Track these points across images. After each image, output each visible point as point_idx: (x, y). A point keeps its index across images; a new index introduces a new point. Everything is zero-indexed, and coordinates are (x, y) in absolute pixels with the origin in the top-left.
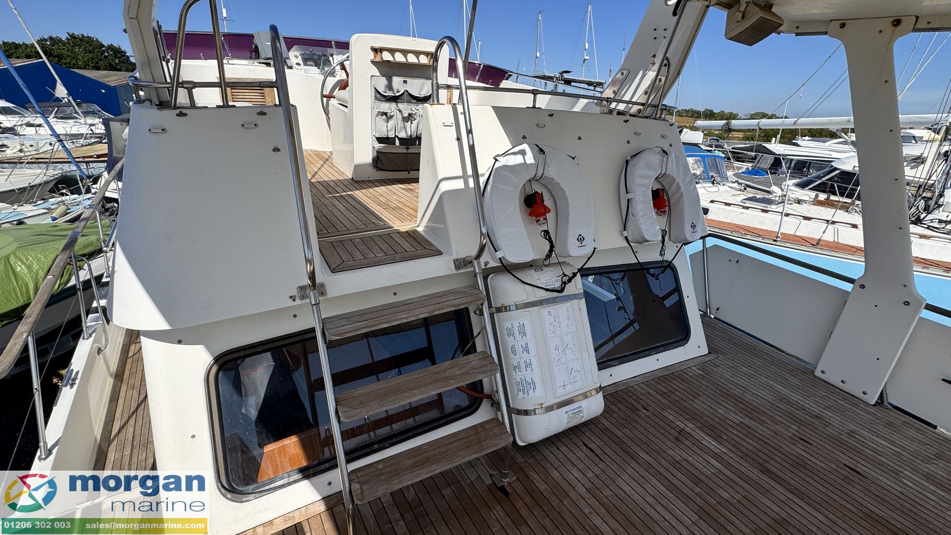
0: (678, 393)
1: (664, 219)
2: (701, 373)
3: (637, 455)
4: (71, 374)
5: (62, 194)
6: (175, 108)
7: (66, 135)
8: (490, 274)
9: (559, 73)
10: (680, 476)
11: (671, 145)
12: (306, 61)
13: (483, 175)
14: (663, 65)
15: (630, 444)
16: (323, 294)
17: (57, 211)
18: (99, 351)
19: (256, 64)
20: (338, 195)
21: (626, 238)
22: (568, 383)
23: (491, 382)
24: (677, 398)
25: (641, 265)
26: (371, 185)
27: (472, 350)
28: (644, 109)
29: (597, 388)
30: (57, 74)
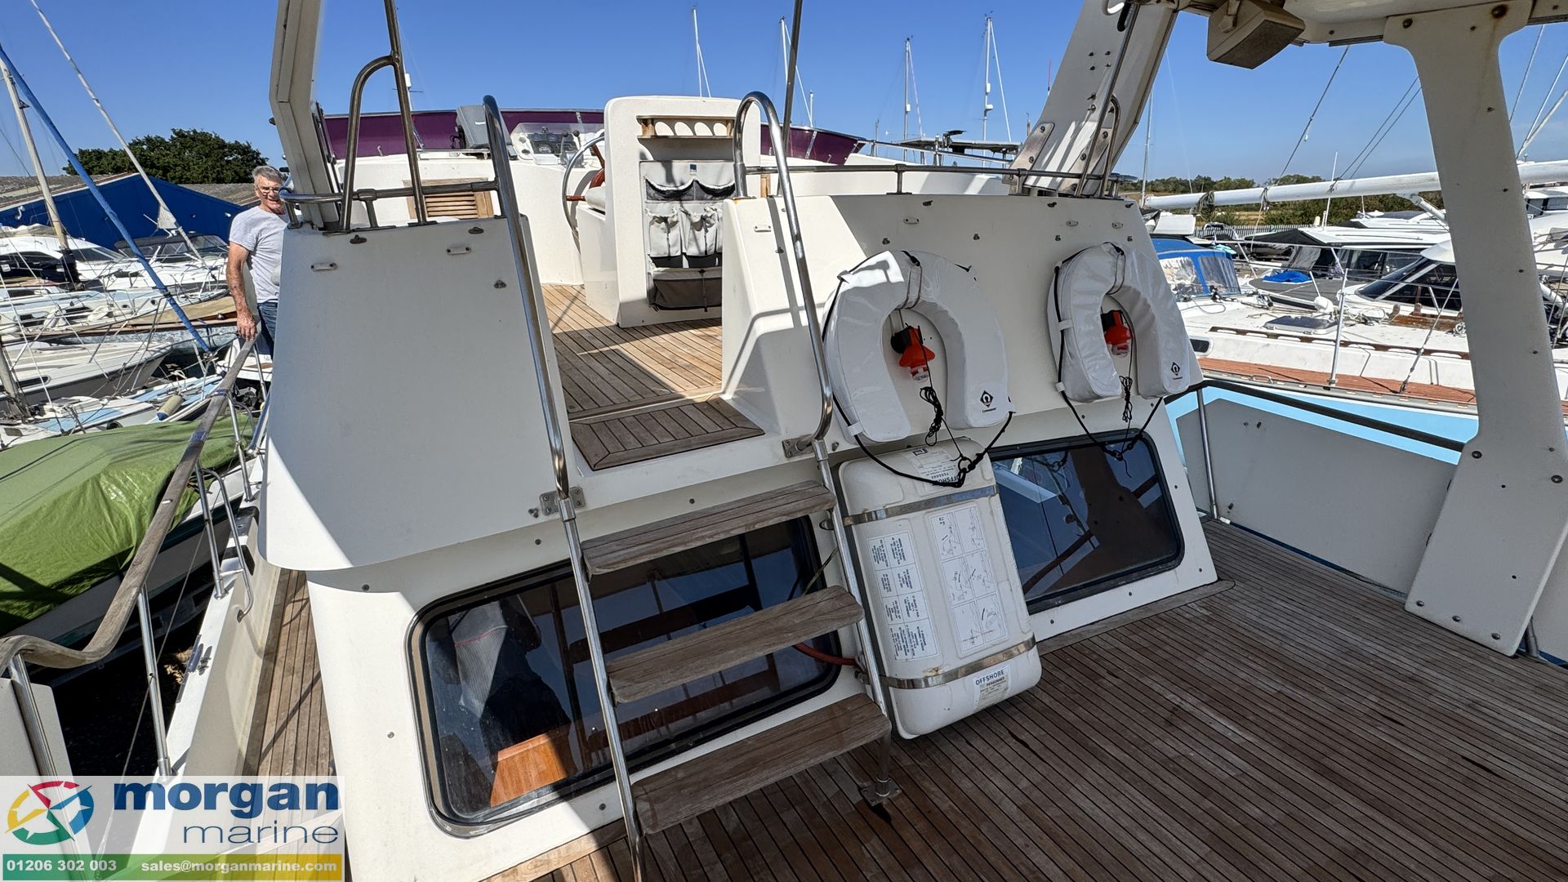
0: (1168, 648)
1: (1125, 359)
2: (1208, 614)
3: (1103, 751)
4: (201, 652)
5: (173, 378)
6: (349, 231)
7: (176, 286)
8: (841, 464)
9: (944, 135)
10: (1175, 782)
11: (1130, 239)
12: (537, 145)
13: (822, 305)
14: (1109, 109)
15: (1089, 732)
16: (580, 504)
17: (168, 403)
18: (240, 615)
19: (462, 156)
20: (596, 351)
21: (1063, 393)
22: (978, 634)
23: (852, 636)
24: (1166, 656)
25: (1091, 438)
26: (646, 332)
27: (819, 585)
28: (1081, 183)
29: (1028, 641)
30: (159, 193)
